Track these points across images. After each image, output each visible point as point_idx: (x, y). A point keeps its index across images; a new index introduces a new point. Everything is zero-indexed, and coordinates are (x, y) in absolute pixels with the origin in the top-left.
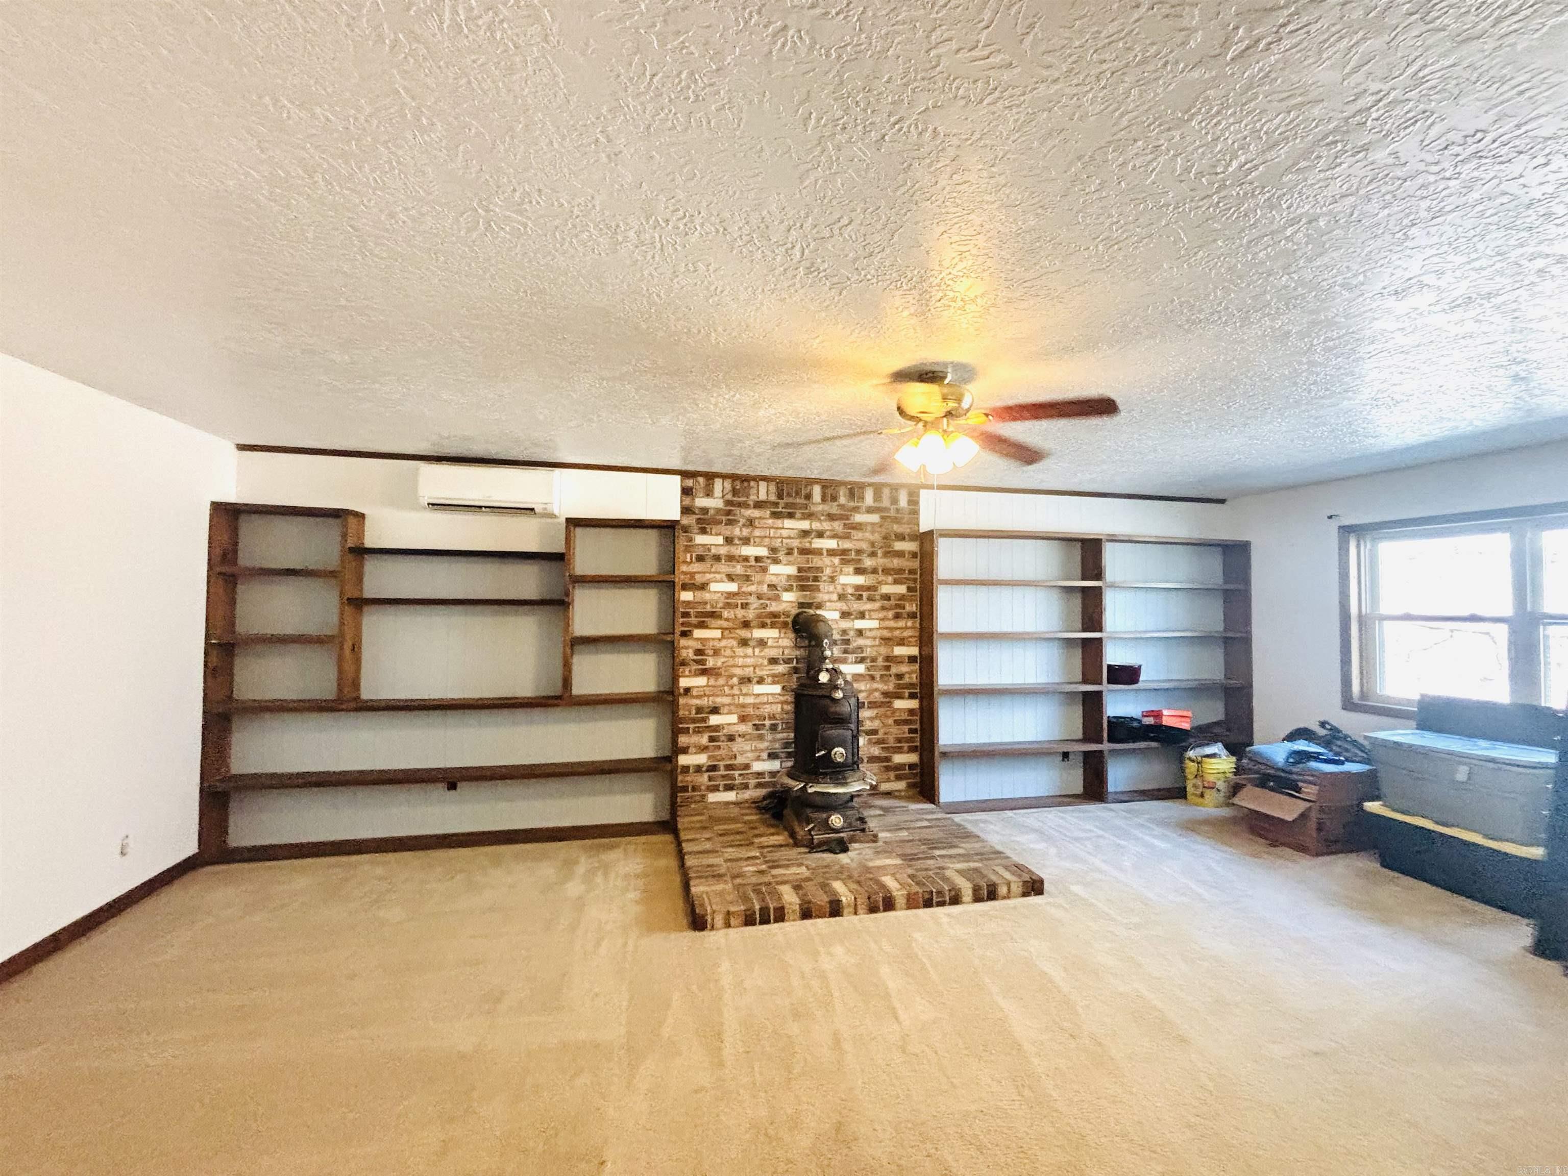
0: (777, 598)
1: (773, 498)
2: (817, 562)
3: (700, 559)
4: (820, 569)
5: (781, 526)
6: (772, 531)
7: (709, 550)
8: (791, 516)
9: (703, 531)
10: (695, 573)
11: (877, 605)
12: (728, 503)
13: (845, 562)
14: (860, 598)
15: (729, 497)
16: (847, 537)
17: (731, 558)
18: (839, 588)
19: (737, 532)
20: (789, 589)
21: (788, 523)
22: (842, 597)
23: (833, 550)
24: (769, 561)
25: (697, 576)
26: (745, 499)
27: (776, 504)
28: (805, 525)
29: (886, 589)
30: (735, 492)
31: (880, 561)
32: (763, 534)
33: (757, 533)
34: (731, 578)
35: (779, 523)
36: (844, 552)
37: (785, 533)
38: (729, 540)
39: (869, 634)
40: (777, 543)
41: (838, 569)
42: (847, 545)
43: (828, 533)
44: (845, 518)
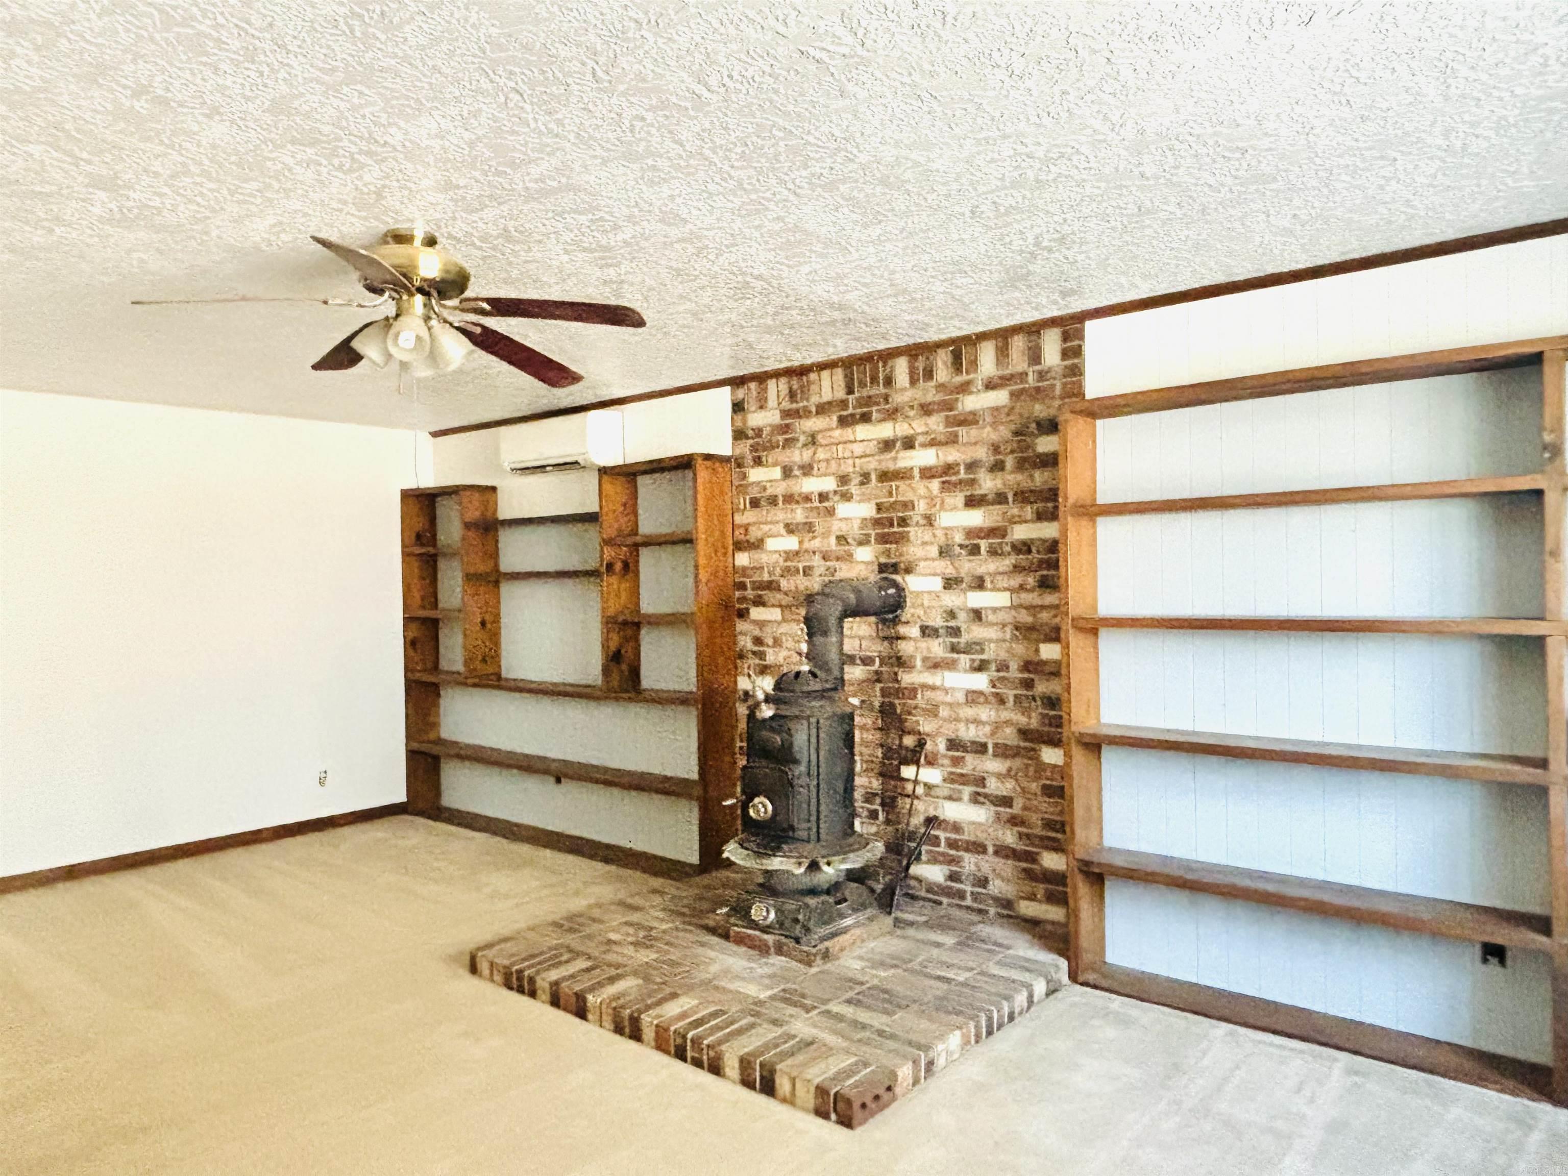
0: (848, 557)
1: (841, 394)
2: (903, 491)
3: (755, 503)
4: (908, 505)
5: (852, 438)
6: (840, 447)
7: (765, 489)
8: (866, 418)
9: (758, 462)
10: (749, 524)
11: (1007, 562)
12: (786, 414)
13: (947, 486)
14: (974, 550)
15: (786, 405)
16: (953, 440)
17: (789, 499)
18: (939, 533)
19: (797, 456)
20: (863, 542)
21: (862, 431)
22: (944, 552)
23: (930, 469)
24: (837, 498)
25: (752, 529)
26: (805, 403)
27: (844, 404)
28: (886, 430)
29: (1020, 533)
30: (792, 395)
31: (1011, 479)
32: (828, 456)
33: (821, 454)
34: (790, 529)
35: (848, 433)
36: (949, 469)
37: (858, 449)
38: (787, 472)
39: (992, 618)
40: (847, 468)
41: (938, 501)
42: (952, 455)
43: (920, 439)
44: (948, 406)
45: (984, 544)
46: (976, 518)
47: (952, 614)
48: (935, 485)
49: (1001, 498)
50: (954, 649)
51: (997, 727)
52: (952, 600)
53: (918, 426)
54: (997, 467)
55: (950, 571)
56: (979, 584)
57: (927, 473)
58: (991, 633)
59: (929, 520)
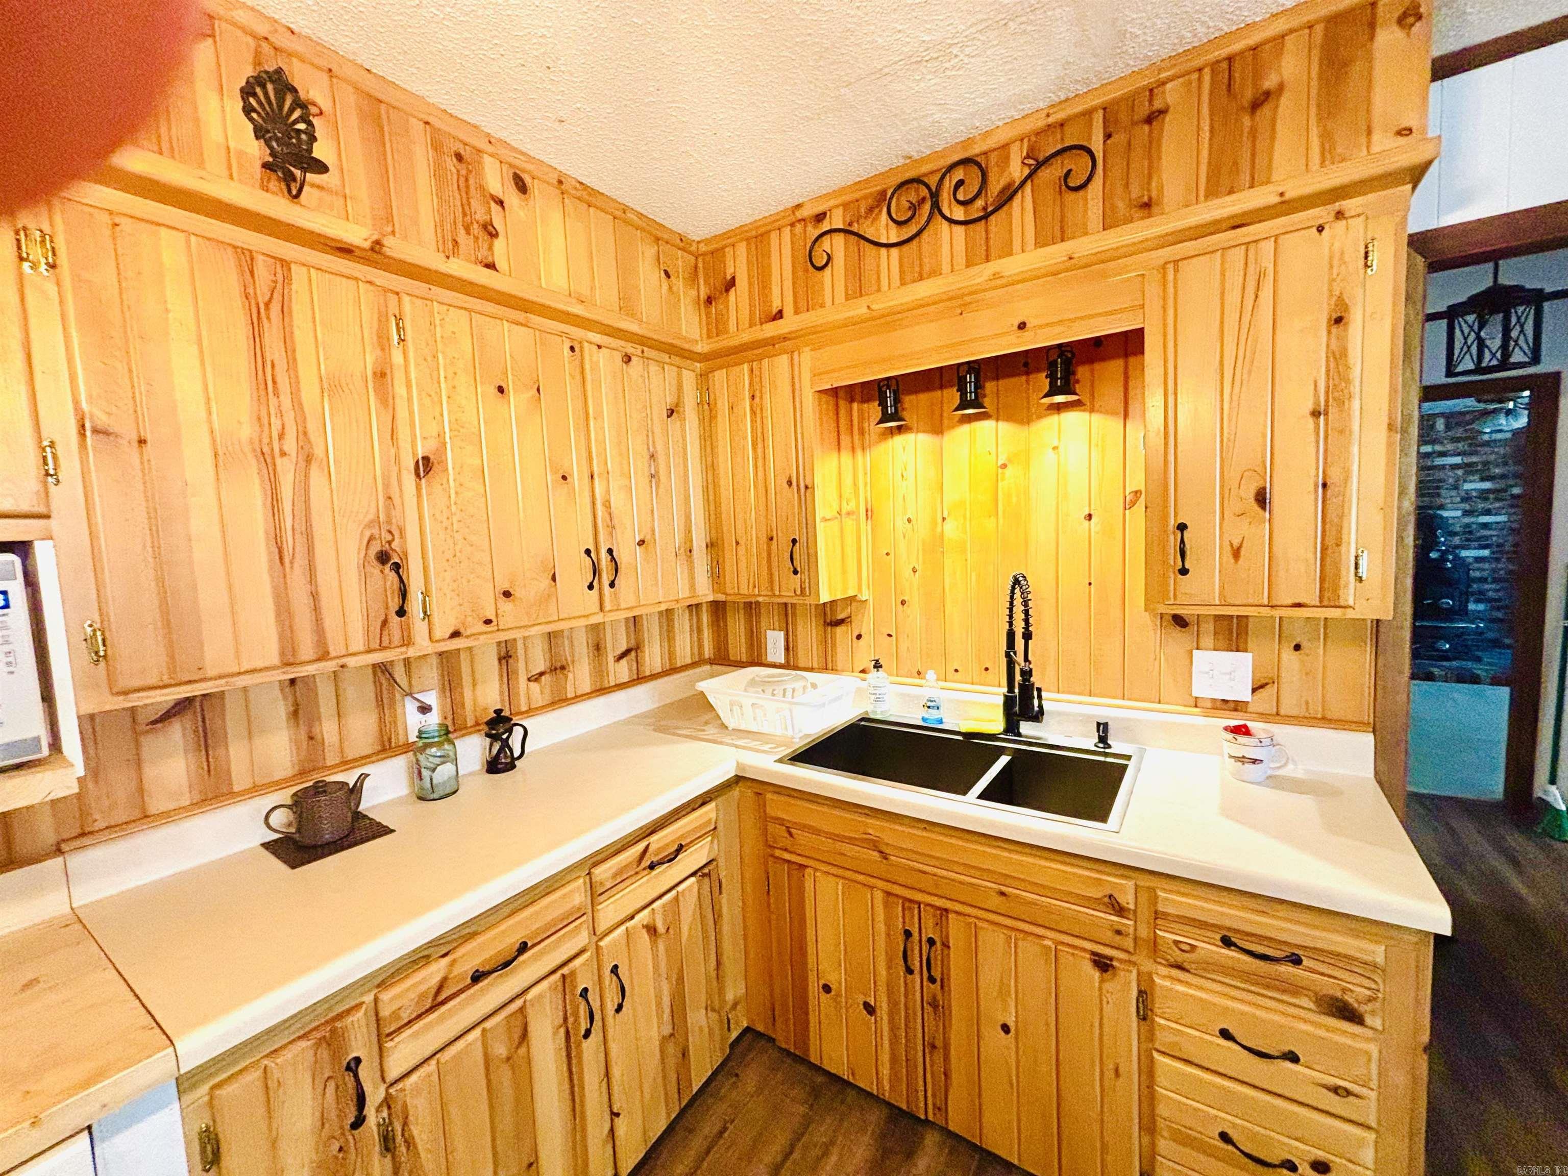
2: (1439, 475)
4: (1442, 480)
11: (1505, 504)
13: (1469, 473)
14: (1486, 499)
16: (1473, 453)
18: (1462, 492)
22: (1465, 500)
23: (1457, 465)
29: (1515, 491)
31: (1512, 469)
36: (1470, 465)
39: (1495, 526)
41: (1462, 479)
42: (1472, 459)
44: (1473, 438)
45: (1492, 496)
46: (1487, 485)
47: (1467, 525)
48: (1460, 472)
49: (1503, 476)
50: (1468, 540)
51: (1494, 571)
52: (1467, 520)
53: (1450, 447)
54: (1505, 464)
55: (1467, 507)
56: (1488, 512)
57: (1454, 467)
58: (1494, 533)
59: (1456, 487)
